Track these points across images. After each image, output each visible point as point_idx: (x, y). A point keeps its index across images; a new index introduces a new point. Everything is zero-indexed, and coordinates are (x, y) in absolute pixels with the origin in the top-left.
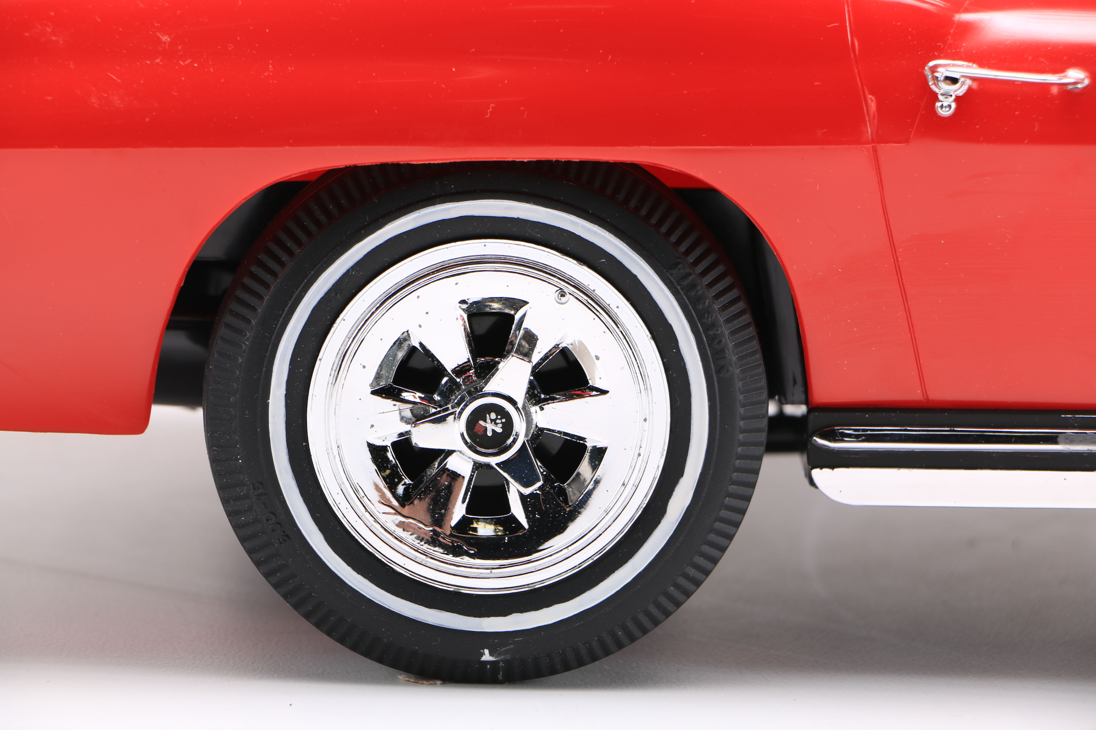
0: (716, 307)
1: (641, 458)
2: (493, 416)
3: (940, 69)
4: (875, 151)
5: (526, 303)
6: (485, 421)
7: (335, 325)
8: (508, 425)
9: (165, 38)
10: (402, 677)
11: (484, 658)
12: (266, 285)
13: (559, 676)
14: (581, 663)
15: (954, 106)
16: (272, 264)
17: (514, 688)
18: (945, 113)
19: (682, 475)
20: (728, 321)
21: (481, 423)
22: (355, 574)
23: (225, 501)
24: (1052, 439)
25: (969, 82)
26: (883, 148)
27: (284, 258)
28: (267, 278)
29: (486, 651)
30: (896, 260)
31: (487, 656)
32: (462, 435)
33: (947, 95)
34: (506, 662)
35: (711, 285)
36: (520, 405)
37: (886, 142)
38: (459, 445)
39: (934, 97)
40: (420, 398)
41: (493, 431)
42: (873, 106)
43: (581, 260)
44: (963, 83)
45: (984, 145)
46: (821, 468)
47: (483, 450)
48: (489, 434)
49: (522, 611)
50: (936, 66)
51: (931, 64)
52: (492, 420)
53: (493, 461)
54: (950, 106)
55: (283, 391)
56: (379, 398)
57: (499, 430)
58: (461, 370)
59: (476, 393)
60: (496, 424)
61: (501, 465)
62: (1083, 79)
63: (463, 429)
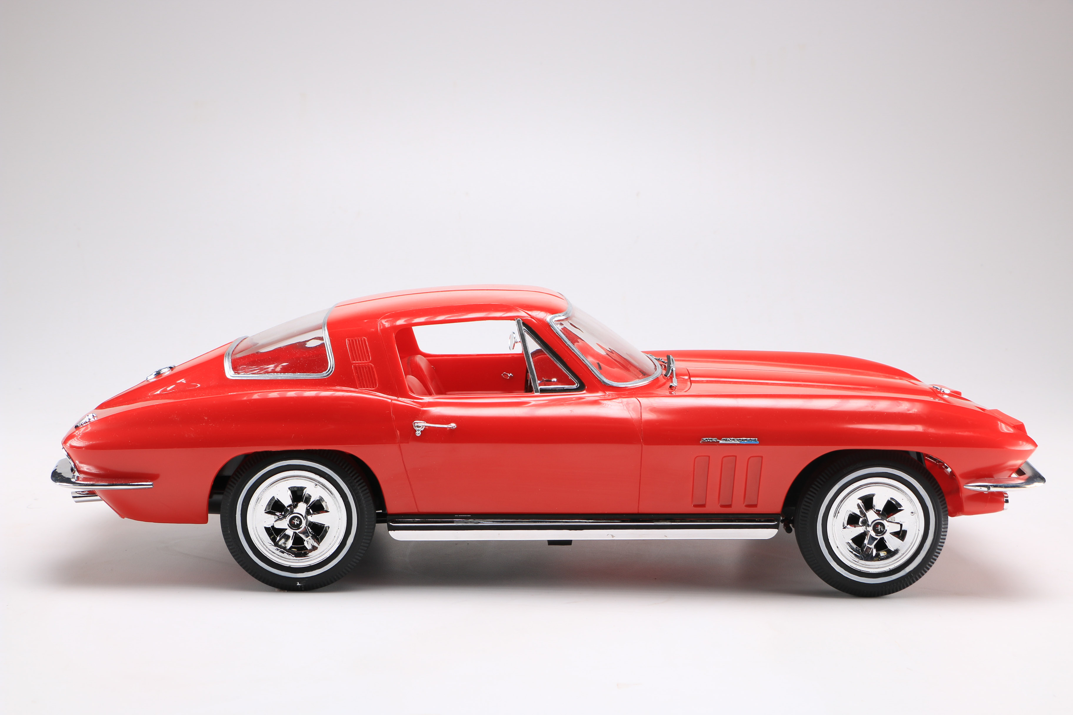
0: (359, 488)
1: (339, 530)
2: (297, 519)
3: (416, 424)
4: (399, 445)
5: (306, 488)
6: (294, 520)
7: (254, 495)
8: (301, 522)
9: (206, 418)
10: (276, 589)
11: (298, 585)
12: (235, 484)
13: (319, 589)
14: (325, 585)
15: (420, 433)
16: (236, 478)
17: (307, 592)
18: (418, 435)
19: (350, 534)
20: (362, 491)
21: (293, 521)
22: (261, 562)
23: (226, 542)
24: (452, 522)
25: (424, 427)
26: (401, 444)
27: (240, 476)
28: (235, 482)
29: (298, 583)
30: (407, 475)
31: (298, 584)
32: (288, 524)
33: (419, 430)
34: (303, 585)
35: (357, 482)
36: (304, 516)
37: (403, 443)
38: (287, 527)
39: (415, 431)
40: (280, 514)
41: (297, 523)
42: (399, 433)
43: (321, 476)
44: (422, 427)
45: (429, 443)
46: (391, 531)
47: (294, 528)
48: (296, 524)
49: (307, 572)
50: (415, 423)
51: (415, 422)
52: (296, 520)
53: (297, 531)
54: (419, 434)
55: (240, 513)
56: (267, 514)
57: (298, 523)
58: (290, 506)
59: (292, 512)
60: (297, 521)
61: (300, 532)
62: (455, 426)
63: (288, 523)
